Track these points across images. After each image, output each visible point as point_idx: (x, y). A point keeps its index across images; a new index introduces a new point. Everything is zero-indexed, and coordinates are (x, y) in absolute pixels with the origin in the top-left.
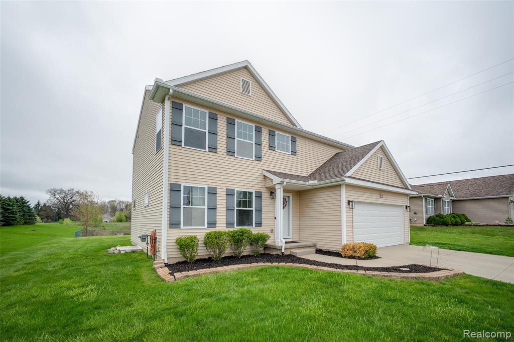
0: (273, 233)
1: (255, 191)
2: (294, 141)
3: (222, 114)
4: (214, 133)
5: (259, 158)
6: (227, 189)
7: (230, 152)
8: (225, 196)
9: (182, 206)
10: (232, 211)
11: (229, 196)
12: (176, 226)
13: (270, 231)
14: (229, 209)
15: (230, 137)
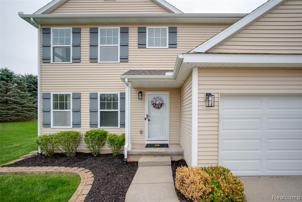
0: (143, 135)
1: (120, 93)
2: (173, 31)
3: (85, 27)
4: (77, 46)
5: (125, 59)
6: (90, 93)
7: (93, 59)
8: (89, 99)
9: (52, 110)
10: (95, 113)
11: (93, 100)
12: (47, 126)
13: (139, 132)
14: (93, 111)
15: (93, 46)
